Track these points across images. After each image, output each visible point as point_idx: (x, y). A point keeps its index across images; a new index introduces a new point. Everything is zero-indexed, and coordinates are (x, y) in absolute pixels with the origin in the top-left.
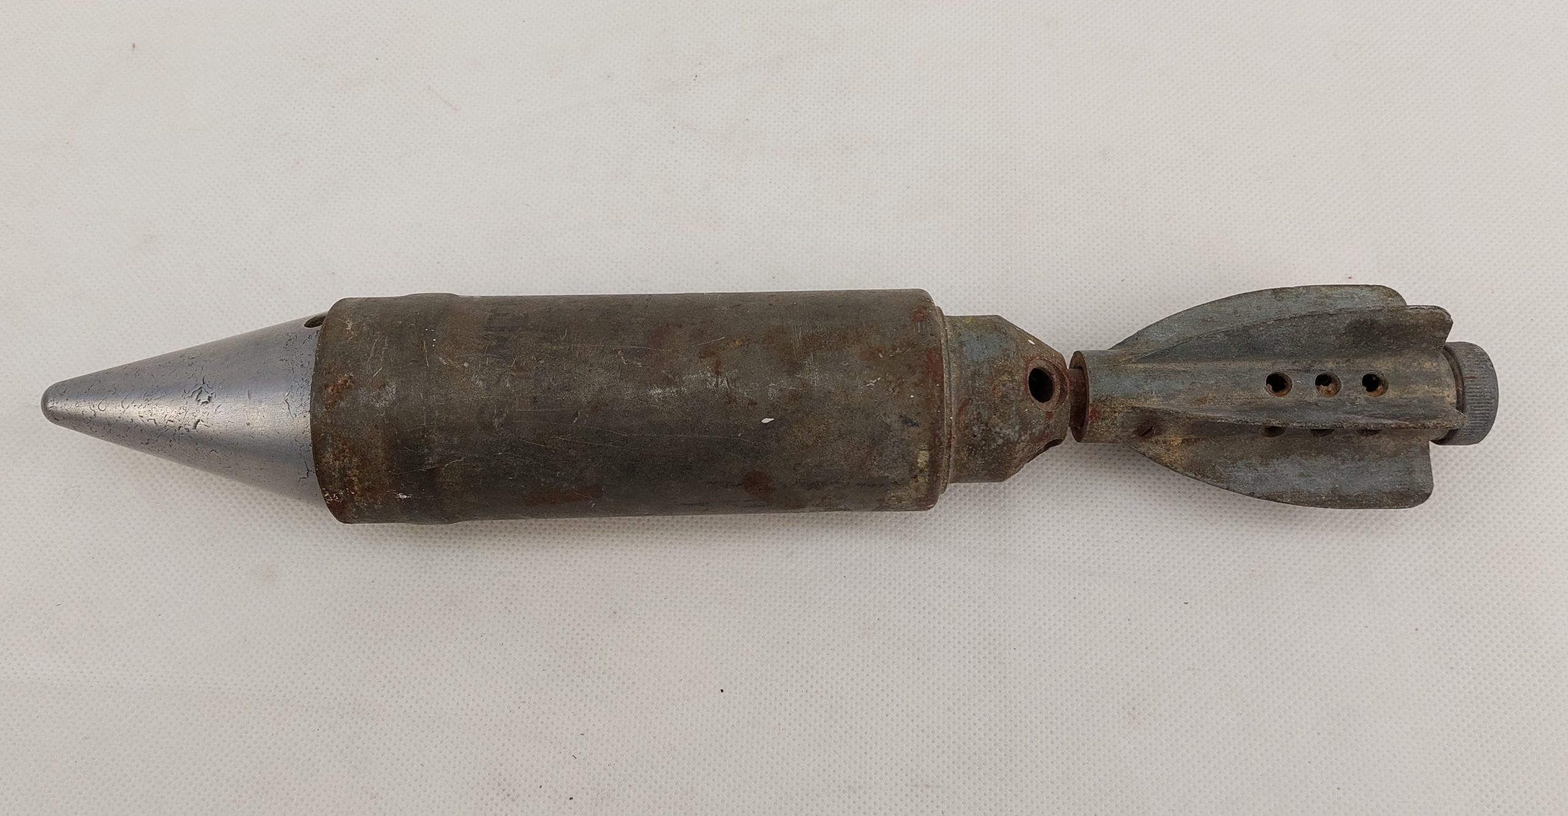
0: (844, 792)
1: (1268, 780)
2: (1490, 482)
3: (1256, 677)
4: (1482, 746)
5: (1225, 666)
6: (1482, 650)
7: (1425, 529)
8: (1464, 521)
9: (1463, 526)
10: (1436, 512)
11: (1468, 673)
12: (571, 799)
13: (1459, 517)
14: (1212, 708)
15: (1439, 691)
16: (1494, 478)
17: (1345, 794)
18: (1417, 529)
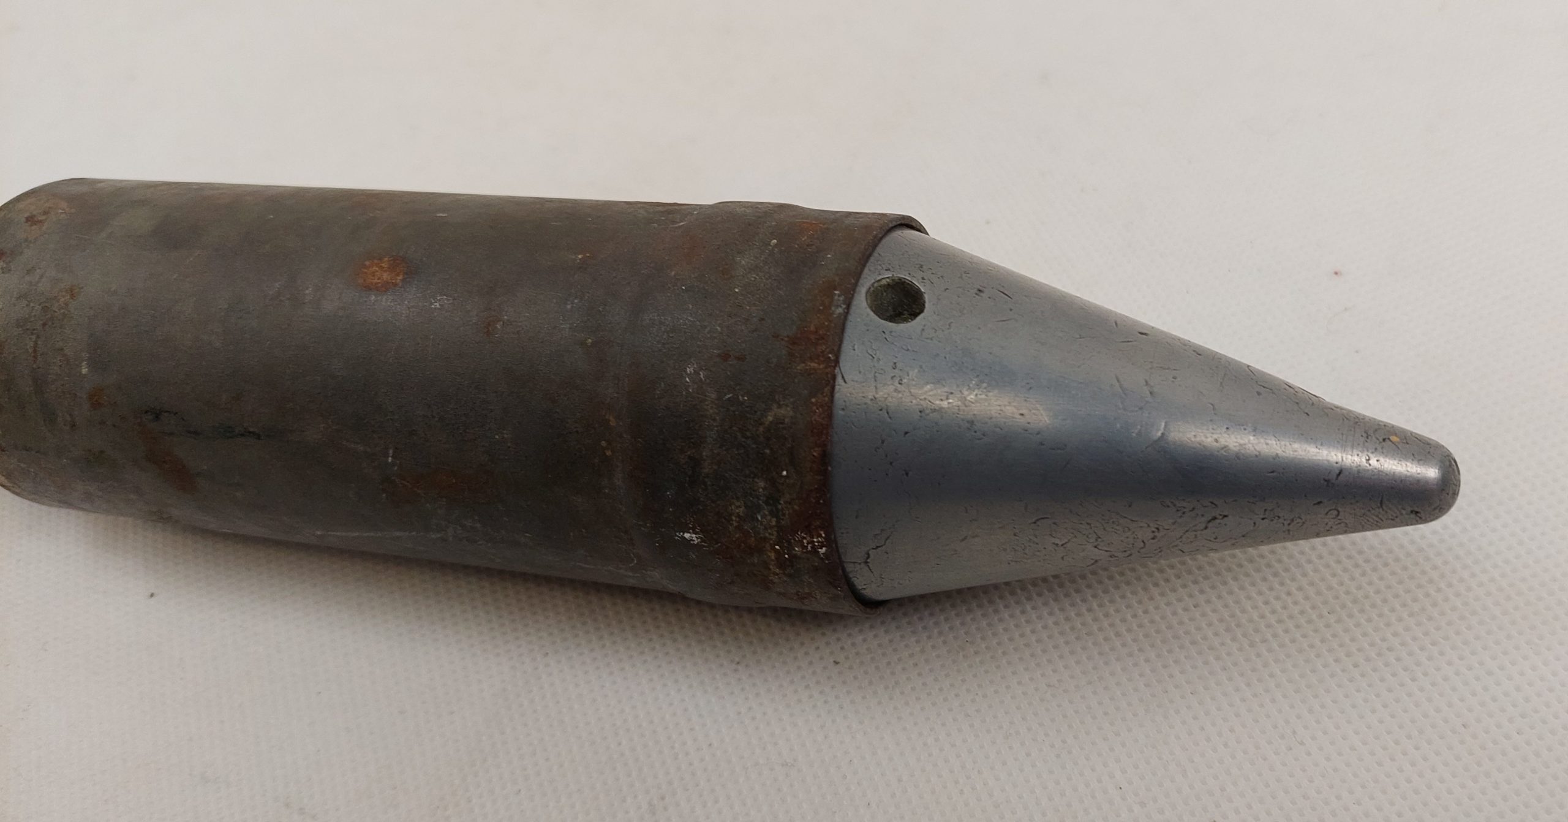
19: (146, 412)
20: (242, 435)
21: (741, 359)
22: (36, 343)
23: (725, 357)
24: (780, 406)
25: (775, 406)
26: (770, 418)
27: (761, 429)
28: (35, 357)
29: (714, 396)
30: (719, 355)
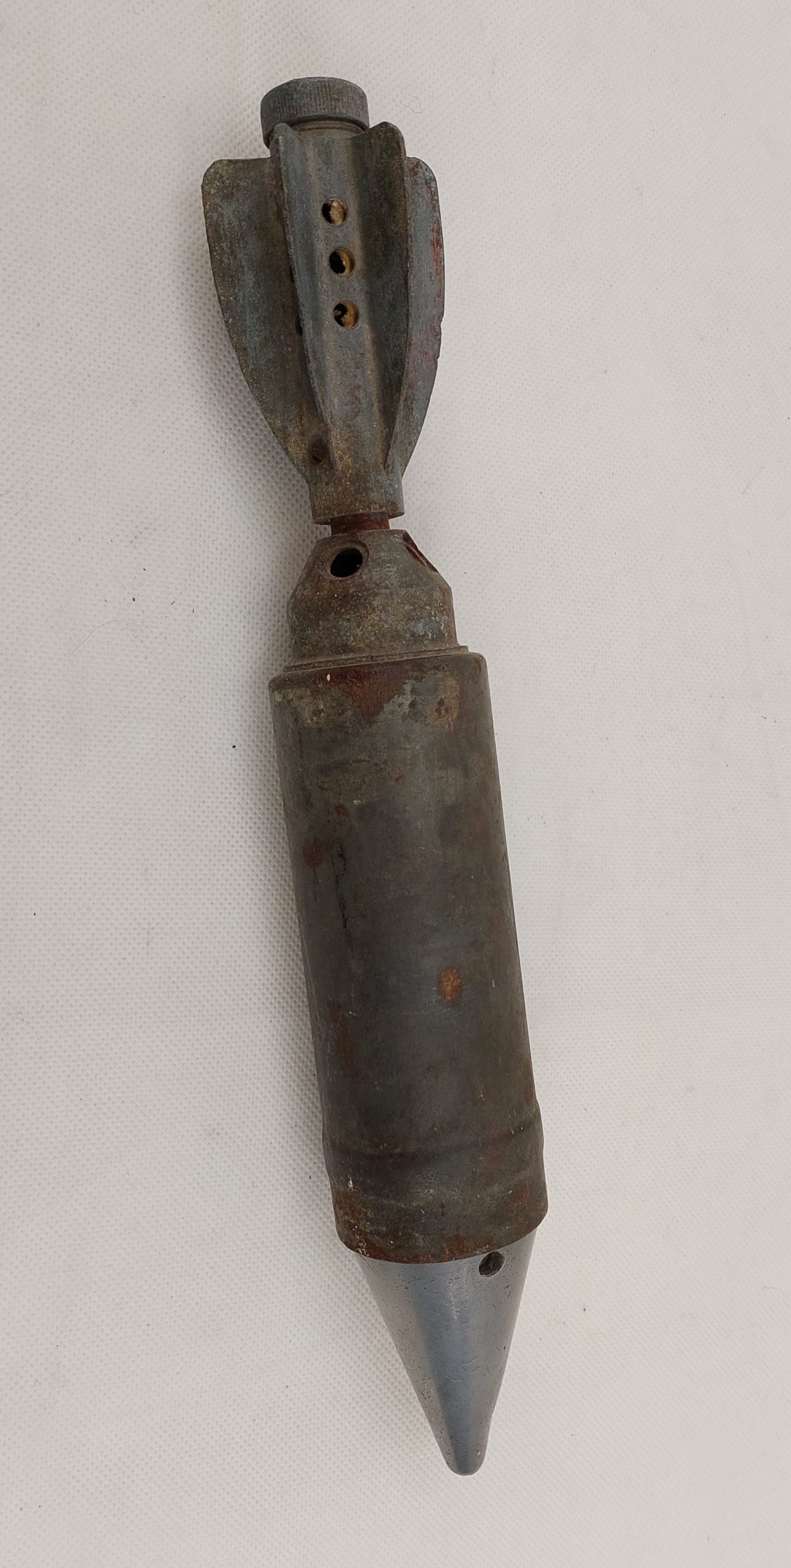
0: (142, 864)
1: (156, 1260)
2: (414, 1443)
3: (246, 1244)
4: (187, 1452)
5: (256, 1215)
6: (270, 1446)
7: (374, 1388)
8: (381, 1423)
9: (377, 1423)
10: (388, 1398)
11: (250, 1435)
12: (134, 600)
13: (385, 1418)
14: (218, 1205)
15: (234, 1410)
16: (418, 1447)
17: (144, 1330)
18: (373, 1382)
19: (341, 848)
20: (343, 915)
21: (443, 1214)
22: (364, 761)
23: (443, 1206)
24: (423, 1239)
25: (423, 1236)
26: (416, 1235)
27: (410, 1231)
28: (356, 762)
29: (421, 1204)
30: (442, 1203)
